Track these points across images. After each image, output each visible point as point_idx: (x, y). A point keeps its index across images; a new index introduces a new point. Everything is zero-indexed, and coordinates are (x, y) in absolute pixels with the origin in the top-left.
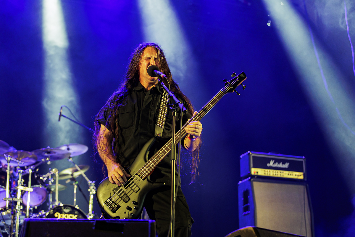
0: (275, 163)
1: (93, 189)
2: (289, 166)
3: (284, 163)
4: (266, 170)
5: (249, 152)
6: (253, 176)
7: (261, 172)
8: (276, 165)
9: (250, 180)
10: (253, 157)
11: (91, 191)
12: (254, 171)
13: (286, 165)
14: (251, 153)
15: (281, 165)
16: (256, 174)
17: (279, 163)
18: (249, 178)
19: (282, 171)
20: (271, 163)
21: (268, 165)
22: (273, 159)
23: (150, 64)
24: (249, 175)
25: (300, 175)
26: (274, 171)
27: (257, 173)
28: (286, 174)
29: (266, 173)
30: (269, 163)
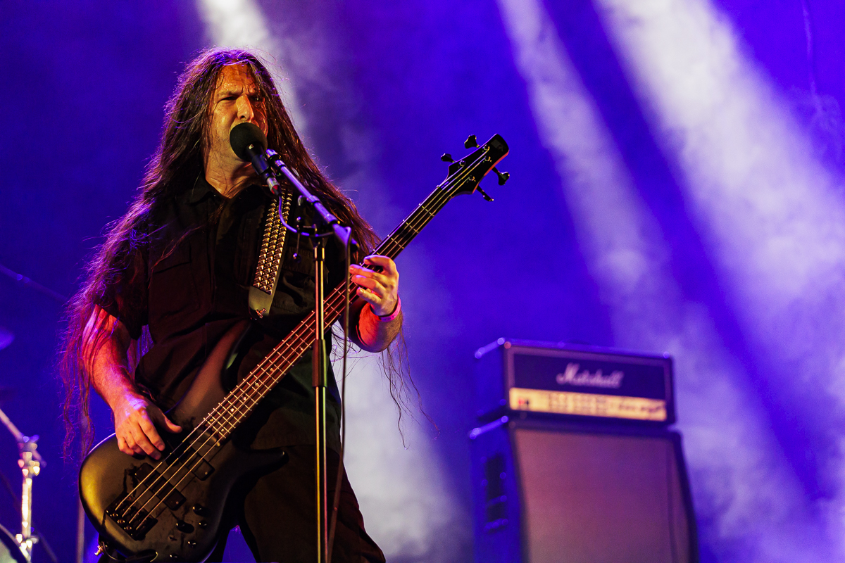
0: (579, 373)
1: (33, 459)
2: (623, 381)
3: (607, 373)
4: (555, 394)
5: (501, 341)
6: (516, 414)
7: (539, 401)
8: (584, 379)
9: (505, 425)
10: (517, 357)
11: (26, 465)
12: (517, 397)
13: (614, 380)
14: (509, 345)
15: (598, 380)
16: (524, 407)
17: (592, 373)
18: (504, 419)
19: (602, 398)
20: (570, 375)
21: (560, 379)
22: (574, 361)
23: (239, 115)
24: (503, 406)
25: (658, 409)
26: (579, 396)
27: (527, 403)
28: (615, 407)
29: (555, 403)
30: (563, 371)
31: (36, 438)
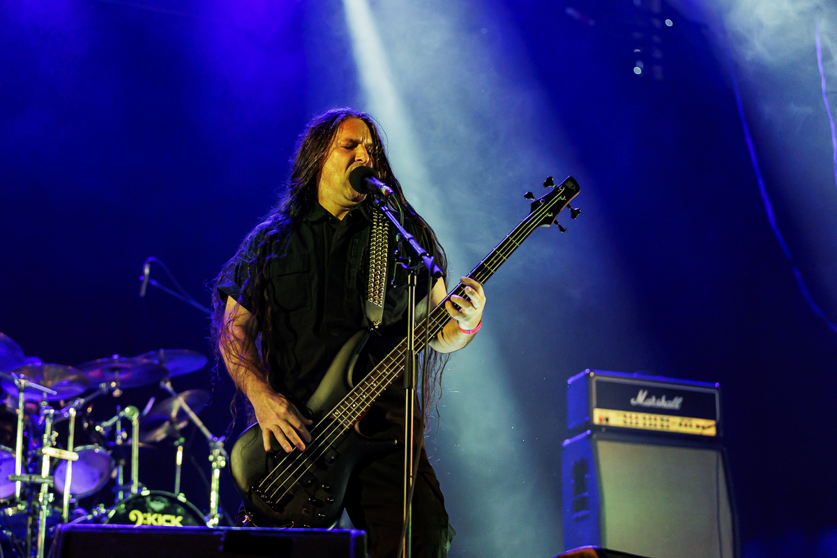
0: (648, 397)
3: (670, 398)
4: (628, 414)
5: (587, 371)
6: (599, 427)
7: (617, 418)
8: (652, 402)
9: (589, 437)
10: (598, 383)
11: (215, 460)
12: (599, 415)
13: (676, 403)
14: (592, 374)
15: (663, 403)
16: (604, 423)
17: (659, 397)
18: (589, 432)
19: (665, 417)
20: (641, 398)
21: (633, 402)
22: (644, 388)
24: (588, 424)
25: (709, 427)
26: (647, 416)
27: (607, 420)
28: (675, 424)
29: (628, 420)
30: (635, 397)
31: (223, 438)
